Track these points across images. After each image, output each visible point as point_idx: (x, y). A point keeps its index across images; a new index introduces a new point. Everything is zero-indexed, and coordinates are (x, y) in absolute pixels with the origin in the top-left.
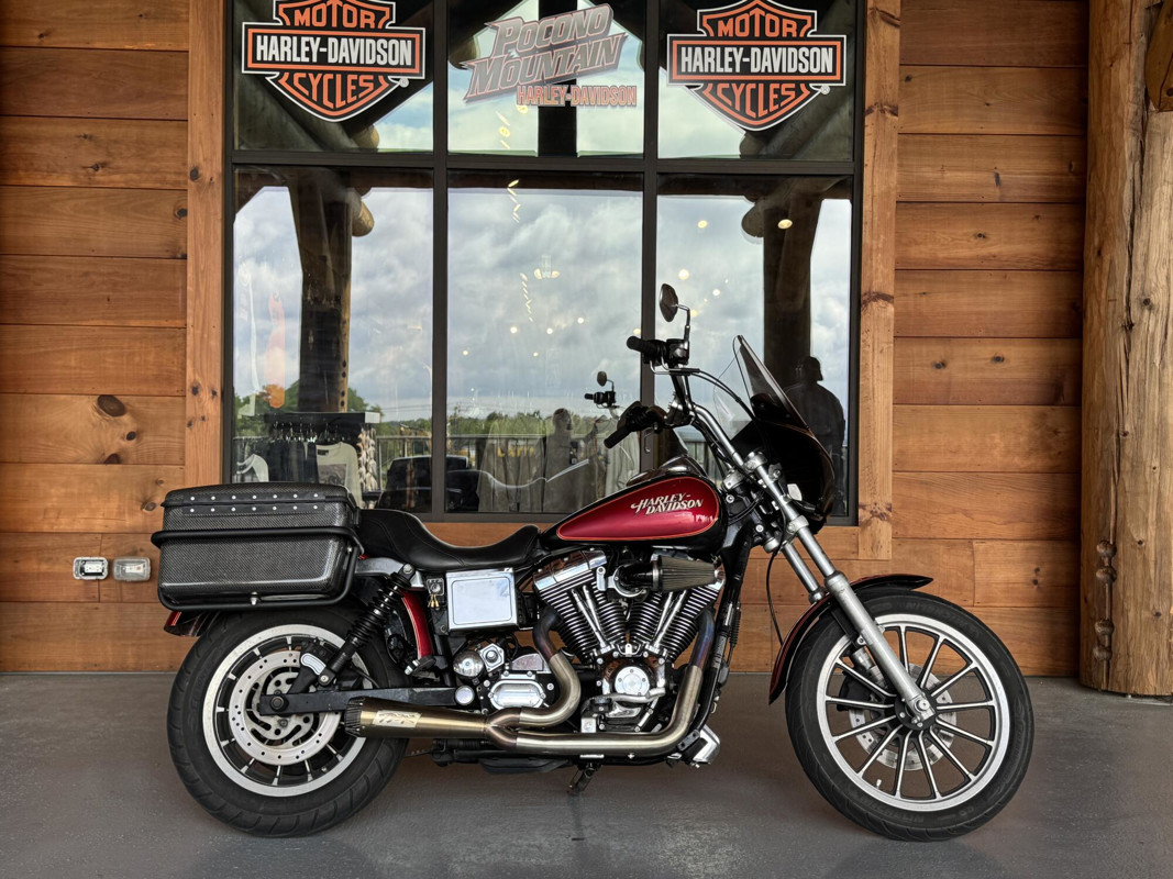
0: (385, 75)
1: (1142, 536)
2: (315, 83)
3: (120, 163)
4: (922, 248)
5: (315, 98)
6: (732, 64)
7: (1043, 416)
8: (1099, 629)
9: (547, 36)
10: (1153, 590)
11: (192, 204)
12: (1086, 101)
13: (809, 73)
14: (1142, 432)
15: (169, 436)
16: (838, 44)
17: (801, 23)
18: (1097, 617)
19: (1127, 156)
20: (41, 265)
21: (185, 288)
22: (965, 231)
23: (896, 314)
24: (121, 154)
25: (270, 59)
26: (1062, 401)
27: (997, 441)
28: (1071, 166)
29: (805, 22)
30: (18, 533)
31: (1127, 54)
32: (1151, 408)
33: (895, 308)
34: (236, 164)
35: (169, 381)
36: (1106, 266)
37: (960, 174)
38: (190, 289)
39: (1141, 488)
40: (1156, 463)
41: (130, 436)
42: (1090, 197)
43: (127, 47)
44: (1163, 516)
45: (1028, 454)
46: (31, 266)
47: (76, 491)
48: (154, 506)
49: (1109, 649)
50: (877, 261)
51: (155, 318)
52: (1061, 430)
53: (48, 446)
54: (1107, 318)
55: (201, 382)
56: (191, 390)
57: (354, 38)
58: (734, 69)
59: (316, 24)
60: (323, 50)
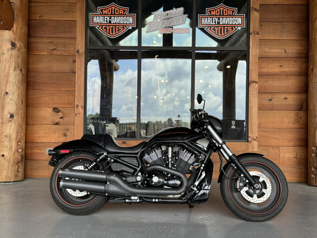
0: (126, 26)
2: (108, 28)
3: (59, 49)
4: (265, 69)
5: (108, 32)
6: (215, 22)
7: (298, 113)
8: (313, 169)
9: (167, 15)
11: (77, 59)
12: (308, 31)
13: (235, 24)
15: (70, 118)
16: (243, 17)
17: (233, 11)
18: (312, 166)
20: (39, 75)
21: (75, 80)
22: (277, 65)
23: (259, 87)
24: (59, 46)
25: (97, 22)
26: (303, 110)
28: (305, 48)
29: (234, 11)
30: (33, 142)
33: (258, 85)
34: (88, 49)
35: (71, 104)
36: (314, 73)
37: (275, 50)
41: (61, 118)
42: (310, 56)
43: (61, 19)
45: (294, 124)
46: (37, 75)
47: (47, 132)
48: (67, 136)
49: (316, 175)
50: (253, 73)
51: (67, 88)
52: (303, 117)
53: (40, 120)
54: (314, 87)
55: (79, 104)
56: (76, 106)
57: (118, 17)
58: (216, 23)
59: (108, 13)
60: (110, 20)
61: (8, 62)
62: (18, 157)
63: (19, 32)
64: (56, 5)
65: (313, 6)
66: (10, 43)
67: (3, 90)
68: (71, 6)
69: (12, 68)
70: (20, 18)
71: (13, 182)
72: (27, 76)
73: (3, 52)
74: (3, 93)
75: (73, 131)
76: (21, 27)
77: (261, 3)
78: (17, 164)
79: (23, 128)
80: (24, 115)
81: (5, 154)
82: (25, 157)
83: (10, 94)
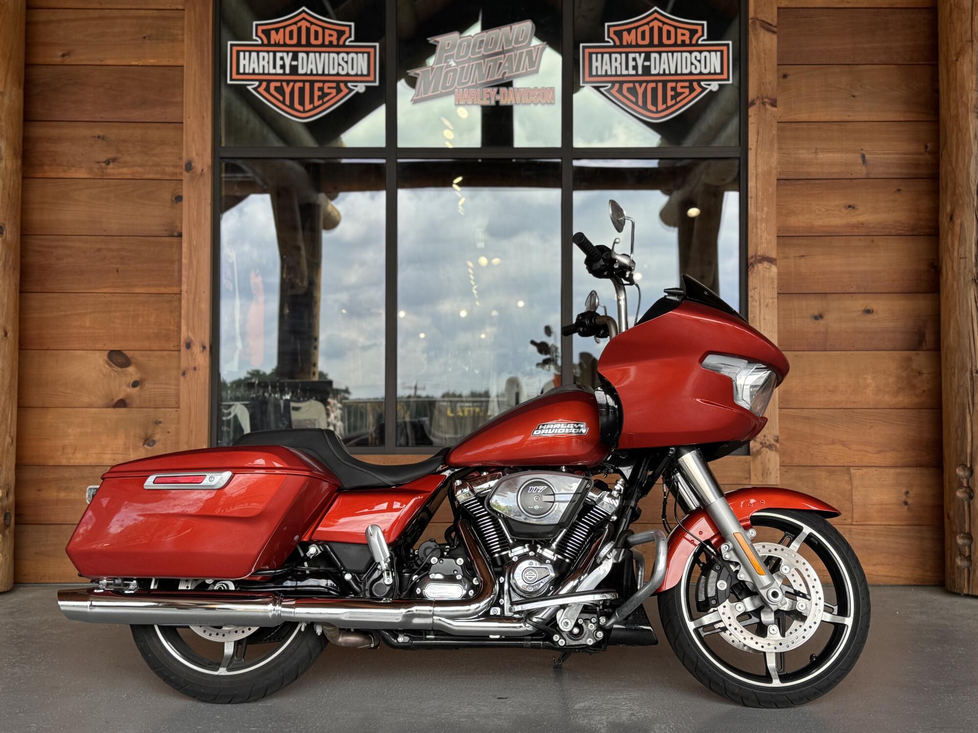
0: (346, 83)
2: (287, 90)
3: (128, 158)
4: (800, 217)
5: (287, 102)
6: (635, 68)
7: (909, 359)
8: (960, 541)
9: (480, 47)
11: (186, 192)
12: (937, 91)
13: (701, 73)
15: (165, 384)
16: (725, 48)
17: (693, 32)
18: (958, 531)
19: (972, 136)
20: (62, 244)
21: (180, 261)
22: (837, 203)
23: (779, 274)
24: (128, 151)
25: (251, 71)
26: (925, 347)
27: (869, 381)
28: (926, 147)
29: (696, 31)
30: (43, 466)
31: (970, 50)
33: (778, 269)
34: (222, 158)
35: (167, 337)
36: (957, 228)
37: (831, 155)
38: (184, 261)
41: (135, 384)
42: (943, 172)
43: (133, 63)
45: (896, 393)
46: (54, 244)
47: (89, 430)
48: (154, 442)
49: (969, 558)
50: (761, 229)
51: (155, 285)
52: (925, 371)
53: (67, 393)
54: (959, 273)
55: (193, 338)
56: (185, 345)
57: (320, 53)
58: (637, 72)
59: (288, 42)
60: (294, 63)
64: (115, 18)
65: (951, 11)
68: (165, 18)
72: (21, 247)
75: (174, 426)
76: (1, 89)
77: (782, 5)
79: (7, 420)
80: (12, 377)
82: (17, 515)
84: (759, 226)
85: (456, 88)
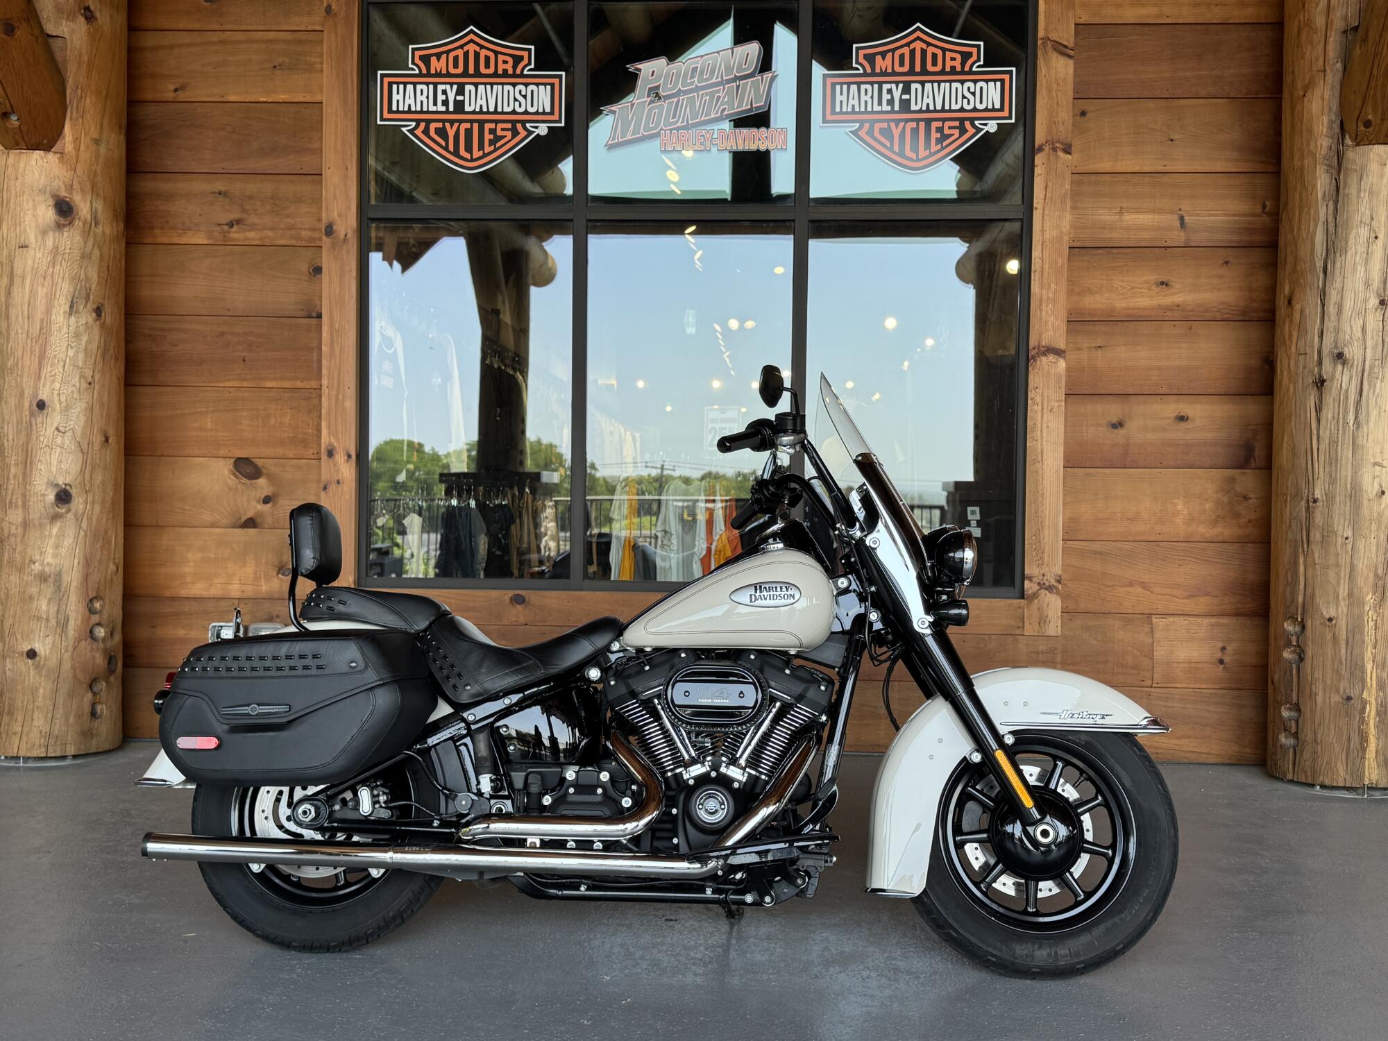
0: (524, 123)
1: (1332, 613)
2: (451, 133)
3: (253, 219)
4: (1098, 297)
5: (451, 148)
6: (891, 102)
7: (1232, 480)
8: (1286, 714)
9: (692, 77)
10: (1343, 672)
11: (326, 262)
12: (1279, 133)
13: (975, 110)
14: (1333, 498)
16: (1007, 77)
17: (966, 56)
18: (1284, 700)
19: (1319, 196)
20: (177, 325)
21: (320, 348)
22: (1146, 278)
23: (1068, 370)
24: (256, 210)
25: (406, 109)
26: (1253, 465)
28: (1264, 206)
29: (970, 55)
30: (157, 598)
31: (1322, 82)
32: (1344, 473)
33: (1067, 364)
34: (371, 219)
35: (304, 443)
36: (1297, 316)
37: (1141, 216)
38: (324, 348)
39: (1332, 560)
40: (1349, 533)
41: (267, 500)
42: (1281, 242)
43: (262, 99)
44: (1355, 590)
45: (1214, 523)
46: (168, 326)
47: (213, 556)
49: (1296, 735)
50: (1047, 312)
51: (290, 379)
52: (1251, 495)
53: (184, 509)
54: (1297, 374)
55: (336, 445)
56: (326, 453)
57: (492, 84)
58: (893, 107)
59: (452, 71)
60: (460, 98)
61: (44, 279)
62: (94, 658)
63: (85, 155)
64: (239, 42)
65: (1299, 31)
66: (51, 202)
67: (26, 391)
68: (300, 42)
69: (62, 305)
70: (88, 100)
71: (75, 757)
72: (126, 331)
73: (22, 238)
74: (27, 404)
76: (96, 136)
77: (1081, 21)
78: (91, 687)
79: (109, 544)
80: (116, 491)
81: (37, 646)
82: (125, 657)
83: (54, 410)
84: (1044, 308)
85: (662, 129)
